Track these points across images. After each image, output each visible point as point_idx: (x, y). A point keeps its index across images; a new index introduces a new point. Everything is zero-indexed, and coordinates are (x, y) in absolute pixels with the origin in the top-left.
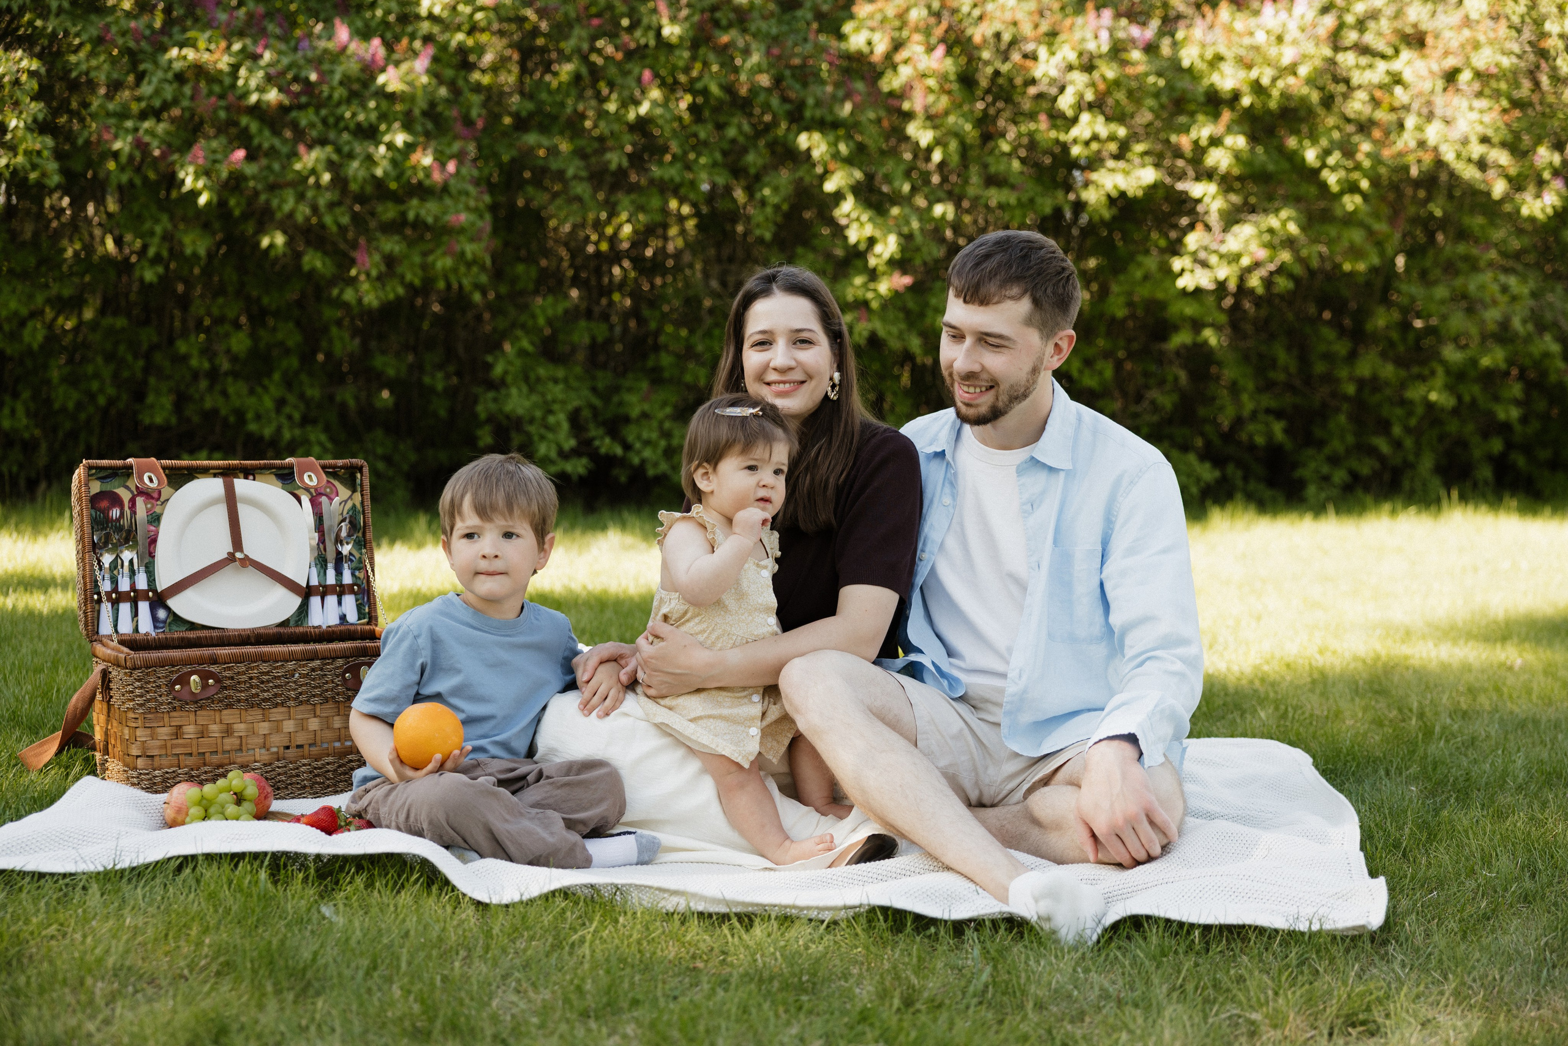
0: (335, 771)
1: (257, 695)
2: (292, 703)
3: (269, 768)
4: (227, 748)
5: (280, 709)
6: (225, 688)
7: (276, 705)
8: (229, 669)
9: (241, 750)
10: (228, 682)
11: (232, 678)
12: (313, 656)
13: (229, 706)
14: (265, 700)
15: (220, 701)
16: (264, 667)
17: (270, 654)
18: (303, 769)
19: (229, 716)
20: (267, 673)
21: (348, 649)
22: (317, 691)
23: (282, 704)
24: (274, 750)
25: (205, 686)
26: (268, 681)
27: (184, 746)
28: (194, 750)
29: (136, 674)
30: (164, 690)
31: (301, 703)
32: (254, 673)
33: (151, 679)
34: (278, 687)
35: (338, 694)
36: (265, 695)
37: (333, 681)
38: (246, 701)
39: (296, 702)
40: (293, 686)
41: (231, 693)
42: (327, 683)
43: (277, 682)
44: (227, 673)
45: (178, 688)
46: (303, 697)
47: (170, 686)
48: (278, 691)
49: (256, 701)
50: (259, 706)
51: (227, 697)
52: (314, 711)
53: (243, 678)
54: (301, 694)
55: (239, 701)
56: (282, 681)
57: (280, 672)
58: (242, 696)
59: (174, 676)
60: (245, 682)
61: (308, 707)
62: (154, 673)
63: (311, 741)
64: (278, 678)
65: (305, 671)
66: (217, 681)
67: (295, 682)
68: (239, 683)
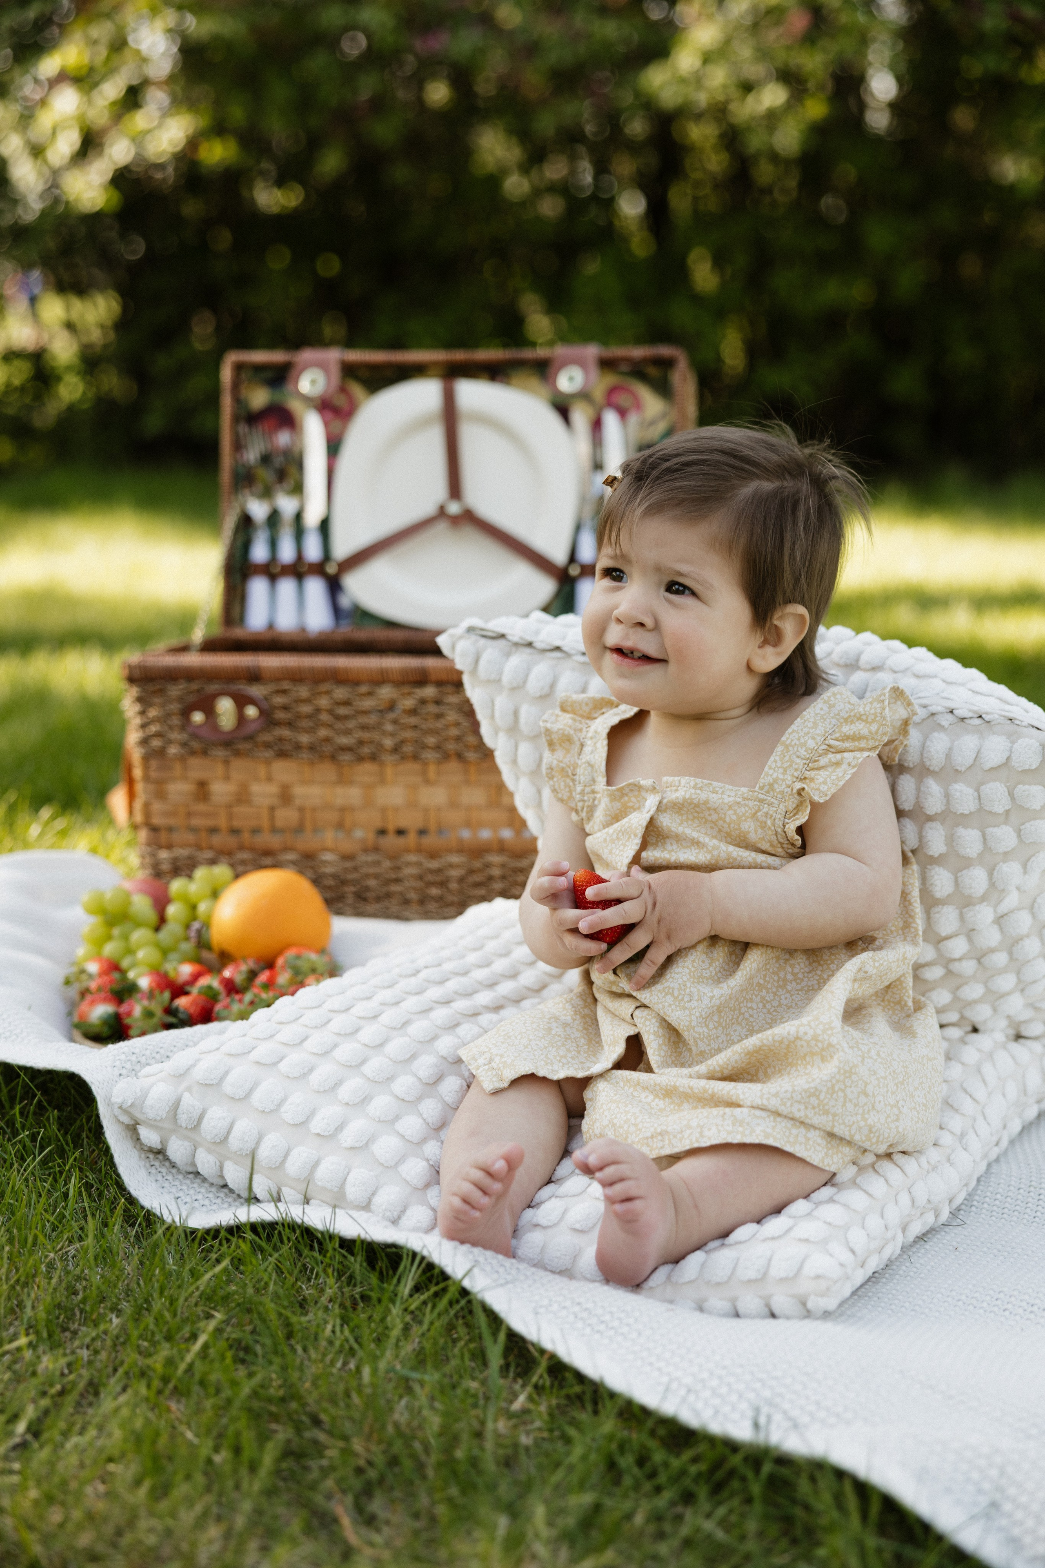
1: (327, 740)
2: (388, 758)
3: (350, 864)
4: (279, 823)
5: (369, 767)
6: (277, 724)
7: (361, 759)
8: (284, 692)
9: (303, 828)
10: (280, 715)
11: (286, 708)
12: (422, 679)
13: (282, 754)
14: (342, 749)
15: (267, 746)
16: (341, 693)
17: (350, 671)
18: (408, 870)
19: (285, 771)
20: (347, 703)
22: (431, 740)
23: (373, 758)
24: (360, 833)
25: (241, 718)
26: (346, 718)
27: (208, 815)
29: (134, 691)
30: (176, 721)
31: (404, 758)
32: (324, 702)
33: (157, 700)
34: (364, 727)
35: (467, 747)
36: (344, 740)
37: (457, 724)
38: (312, 748)
39: (396, 757)
40: (389, 727)
41: (285, 732)
42: (447, 726)
43: (363, 720)
44: (279, 700)
45: (198, 717)
46: (408, 749)
47: (186, 713)
48: (366, 735)
49: (327, 749)
50: (333, 758)
51: (280, 739)
52: (424, 773)
53: (305, 709)
54: (403, 742)
55: (298, 747)
56: (372, 719)
57: (368, 704)
58: (305, 739)
59: (191, 698)
60: (309, 717)
61: (416, 767)
62: (161, 692)
63: (420, 824)
64: (365, 712)
65: (409, 703)
66: (262, 712)
67: (395, 722)
68: (299, 716)
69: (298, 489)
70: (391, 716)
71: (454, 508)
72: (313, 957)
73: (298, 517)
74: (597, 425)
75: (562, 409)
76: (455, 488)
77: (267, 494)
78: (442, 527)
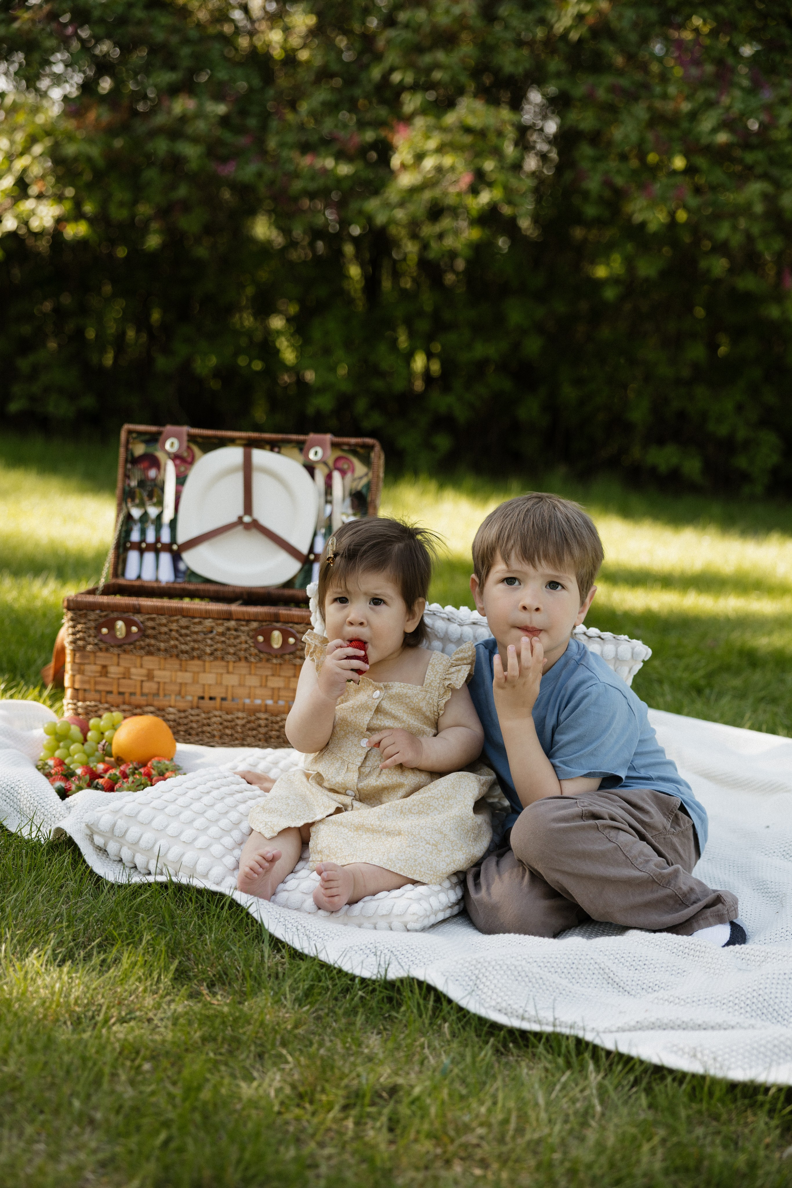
0: (244, 726)
1: (176, 647)
2: (207, 658)
3: (182, 715)
4: (145, 690)
5: (197, 662)
6: (148, 636)
7: (193, 658)
8: (153, 619)
9: (157, 694)
10: (150, 632)
11: (153, 628)
12: (228, 616)
13: (150, 653)
14: (183, 652)
15: (142, 648)
16: (184, 622)
17: (188, 610)
18: (214, 720)
19: (150, 662)
20: (187, 627)
21: (261, 613)
22: (232, 650)
23: (199, 658)
24: (189, 698)
25: (129, 633)
26: (186, 635)
27: (105, 684)
28: (115, 689)
29: (70, 615)
30: (92, 632)
31: (216, 659)
32: (174, 626)
33: (83, 621)
34: (195, 641)
35: (251, 655)
36: (183, 647)
37: (246, 642)
38: (166, 650)
39: (212, 658)
40: (209, 642)
41: (153, 642)
42: (241, 643)
43: (195, 637)
44: (150, 624)
45: (105, 631)
46: (219, 654)
47: (98, 628)
48: (196, 646)
49: (175, 651)
50: (177, 656)
51: (149, 645)
52: (227, 667)
53: (164, 629)
54: (216, 650)
55: (159, 650)
56: (200, 637)
57: (198, 628)
58: (162, 645)
59: (102, 620)
60: (166, 633)
61: (223, 663)
62: (85, 616)
63: (223, 695)
64: (196, 633)
65: (221, 629)
66: (140, 629)
67: (211, 639)
68: (160, 633)
69: (160, 503)
70: (211, 635)
71: (247, 519)
72: (167, 762)
73: (159, 517)
74: (329, 478)
75: (310, 469)
76: (248, 507)
77: (142, 505)
78: (240, 528)
